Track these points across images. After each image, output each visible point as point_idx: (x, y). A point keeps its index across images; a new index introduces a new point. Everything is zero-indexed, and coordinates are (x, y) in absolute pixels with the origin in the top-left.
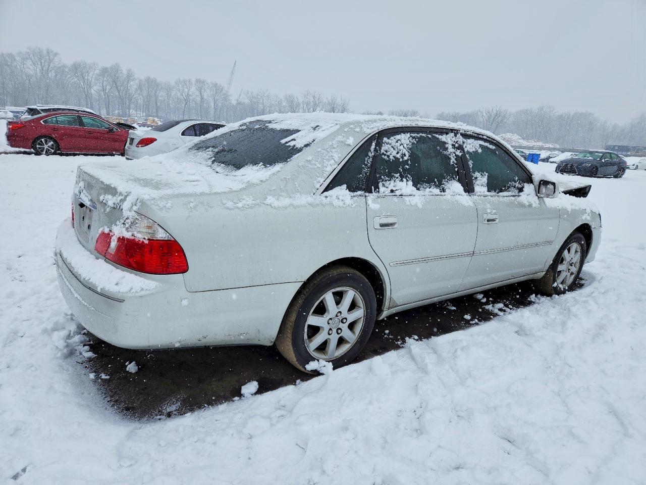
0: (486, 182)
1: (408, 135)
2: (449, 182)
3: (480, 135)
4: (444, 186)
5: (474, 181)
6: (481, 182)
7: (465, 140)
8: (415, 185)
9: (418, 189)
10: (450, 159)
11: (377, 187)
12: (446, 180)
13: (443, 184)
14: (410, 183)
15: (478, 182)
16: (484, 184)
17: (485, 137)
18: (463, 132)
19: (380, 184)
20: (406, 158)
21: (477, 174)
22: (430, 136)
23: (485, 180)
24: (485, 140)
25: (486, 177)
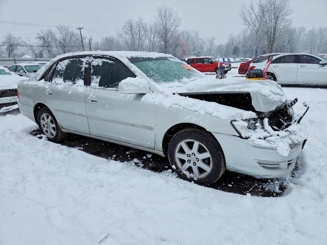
0: (99, 81)
1: (68, 60)
2: (78, 80)
3: (105, 56)
4: (75, 81)
5: (91, 80)
6: (96, 81)
7: (94, 60)
8: (64, 80)
9: (65, 82)
10: (82, 69)
11: (52, 80)
12: (77, 79)
13: (76, 81)
14: (62, 79)
15: (94, 81)
16: (97, 82)
17: (108, 57)
18: (95, 55)
19: (53, 79)
20: (63, 69)
21: (94, 77)
22: (77, 59)
23: (98, 80)
24: (107, 58)
25: (99, 78)
